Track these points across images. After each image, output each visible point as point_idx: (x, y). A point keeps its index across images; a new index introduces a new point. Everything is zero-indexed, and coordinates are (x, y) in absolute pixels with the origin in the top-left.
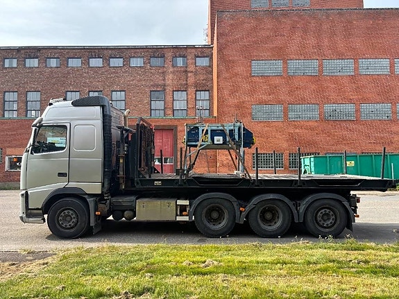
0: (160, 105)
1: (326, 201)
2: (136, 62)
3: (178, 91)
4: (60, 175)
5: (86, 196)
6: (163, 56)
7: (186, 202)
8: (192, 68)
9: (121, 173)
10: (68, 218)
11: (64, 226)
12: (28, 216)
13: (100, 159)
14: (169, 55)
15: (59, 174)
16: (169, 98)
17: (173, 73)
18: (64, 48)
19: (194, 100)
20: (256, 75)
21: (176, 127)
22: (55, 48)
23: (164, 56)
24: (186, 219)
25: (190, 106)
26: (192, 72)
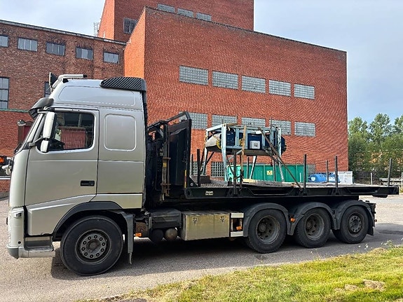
4: (84, 183)
5: (122, 213)
6: (63, 43)
7: (240, 215)
8: (98, 62)
9: (164, 180)
10: (93, 245)
11: (88, 257)
12: (28, 246)
13: (142, 162)
14: (71, 43)
15: (82, 182)
23: (65, 44)
24: (240, 234)
26: (99, 67)
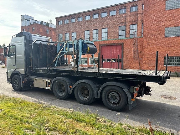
0: (123, 33)
1: (113, 87)
2: (113, 13)
3: (132, 25)
5: (20, 75)
7: (49, 81)
8: (140, 11)
14: (128, 7)
16: (128, 29)
17: (130, 16)
18: (84, 12)
19: (141, 28)
20: (168, 9)
21: (123, 43)
22: (81, 13)
23: (126, 8)
25: (139, 32)
26: (140, 13)
